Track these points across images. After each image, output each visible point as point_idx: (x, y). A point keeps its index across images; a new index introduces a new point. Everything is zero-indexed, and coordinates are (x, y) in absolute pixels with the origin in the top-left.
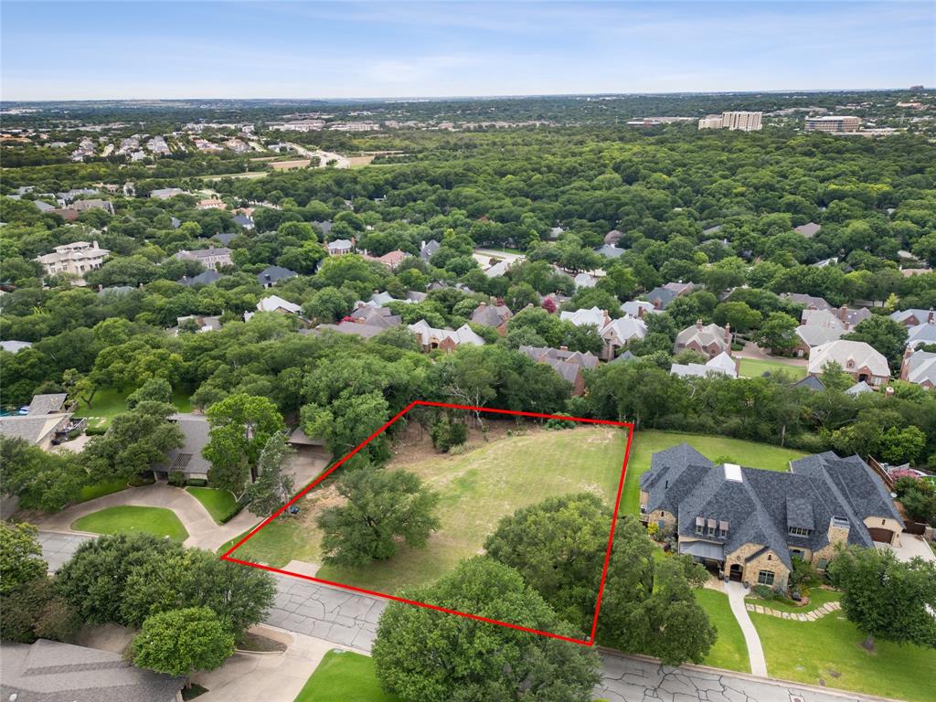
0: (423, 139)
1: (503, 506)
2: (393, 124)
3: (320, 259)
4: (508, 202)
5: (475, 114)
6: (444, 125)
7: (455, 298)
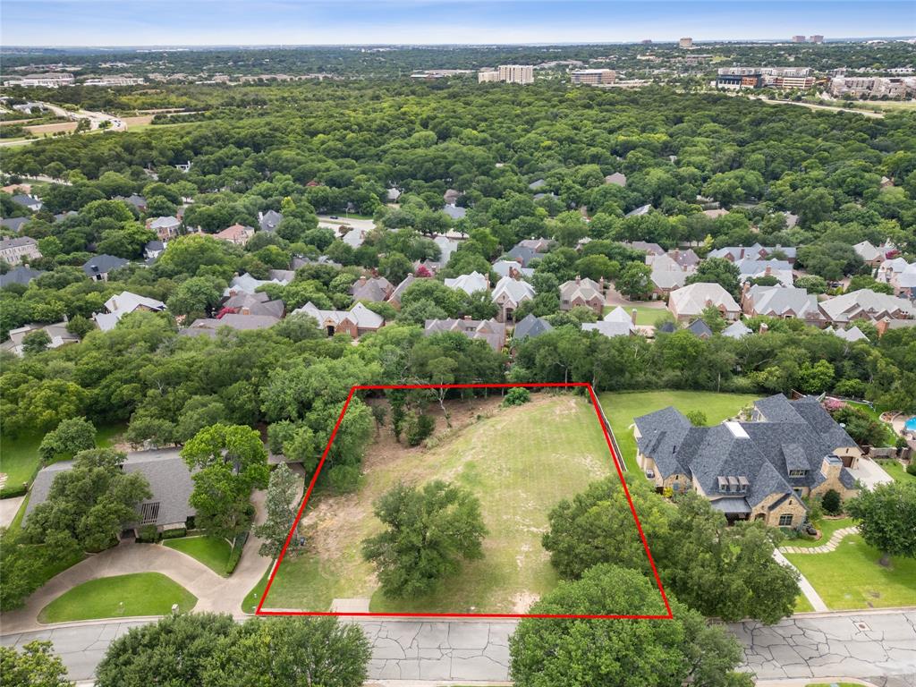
0: (202, 94)
1: (519, 495)
2: (158, 77)
3: (148, 241)
4: (330, 163)
5: (249, 66)
6: (219, 78)
7: (329, 274)
